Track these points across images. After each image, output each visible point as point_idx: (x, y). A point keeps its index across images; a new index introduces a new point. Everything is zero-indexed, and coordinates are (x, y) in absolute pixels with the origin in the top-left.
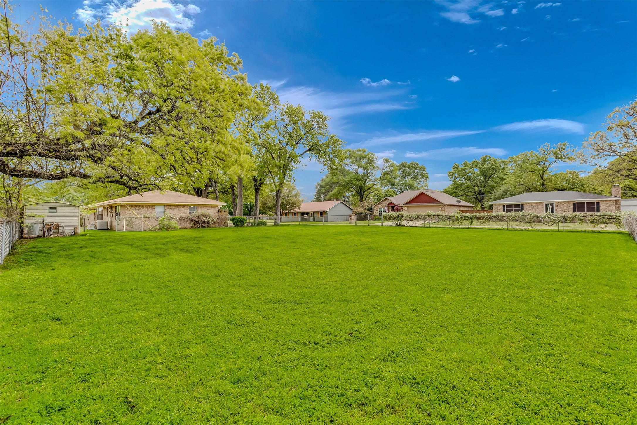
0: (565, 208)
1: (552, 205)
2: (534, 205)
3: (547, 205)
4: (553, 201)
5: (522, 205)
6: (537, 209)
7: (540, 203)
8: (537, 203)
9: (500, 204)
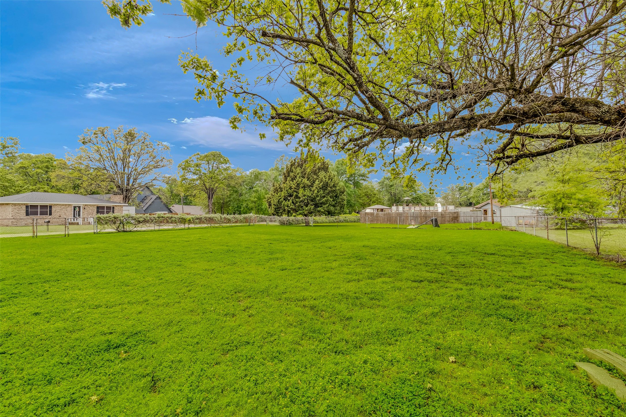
0: (90, 211)
1: (79, 207)
2: (63, 207)
3: (75, 207)
4: (81, 204)
5: (51, 207)
6: (66, 212)
7: (69, 205)
8: (66, 205)
9: (22, 204)
